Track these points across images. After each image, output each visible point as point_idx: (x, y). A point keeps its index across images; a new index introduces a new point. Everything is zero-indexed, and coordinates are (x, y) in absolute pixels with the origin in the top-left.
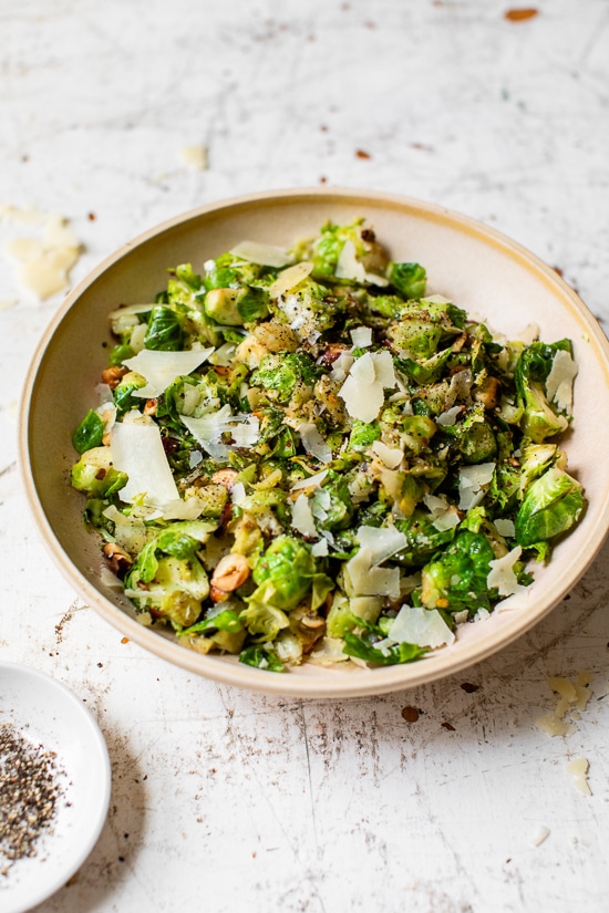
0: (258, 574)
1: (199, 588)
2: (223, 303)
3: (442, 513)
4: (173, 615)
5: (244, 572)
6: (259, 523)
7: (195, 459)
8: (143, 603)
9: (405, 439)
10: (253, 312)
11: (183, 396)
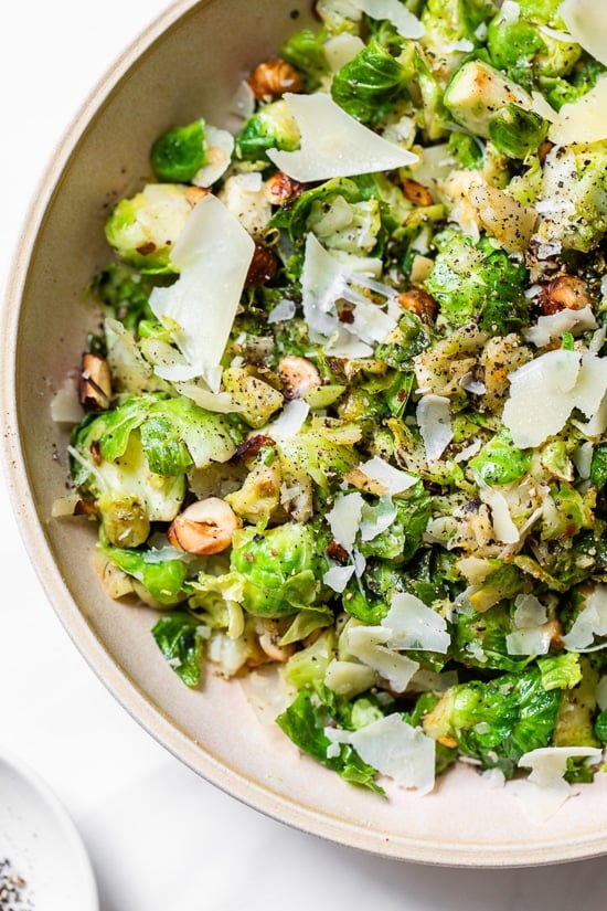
0: (237, 557)
1: (162, 506)
2: (473, 105)
3: (530, 624)
4: (107, 521)
5: (221, 543)
6: (283, 490)
7: (281, 312)
8: (82, 479)
9: (547, 509)
10: (506, 145)
11: (327, 208)
